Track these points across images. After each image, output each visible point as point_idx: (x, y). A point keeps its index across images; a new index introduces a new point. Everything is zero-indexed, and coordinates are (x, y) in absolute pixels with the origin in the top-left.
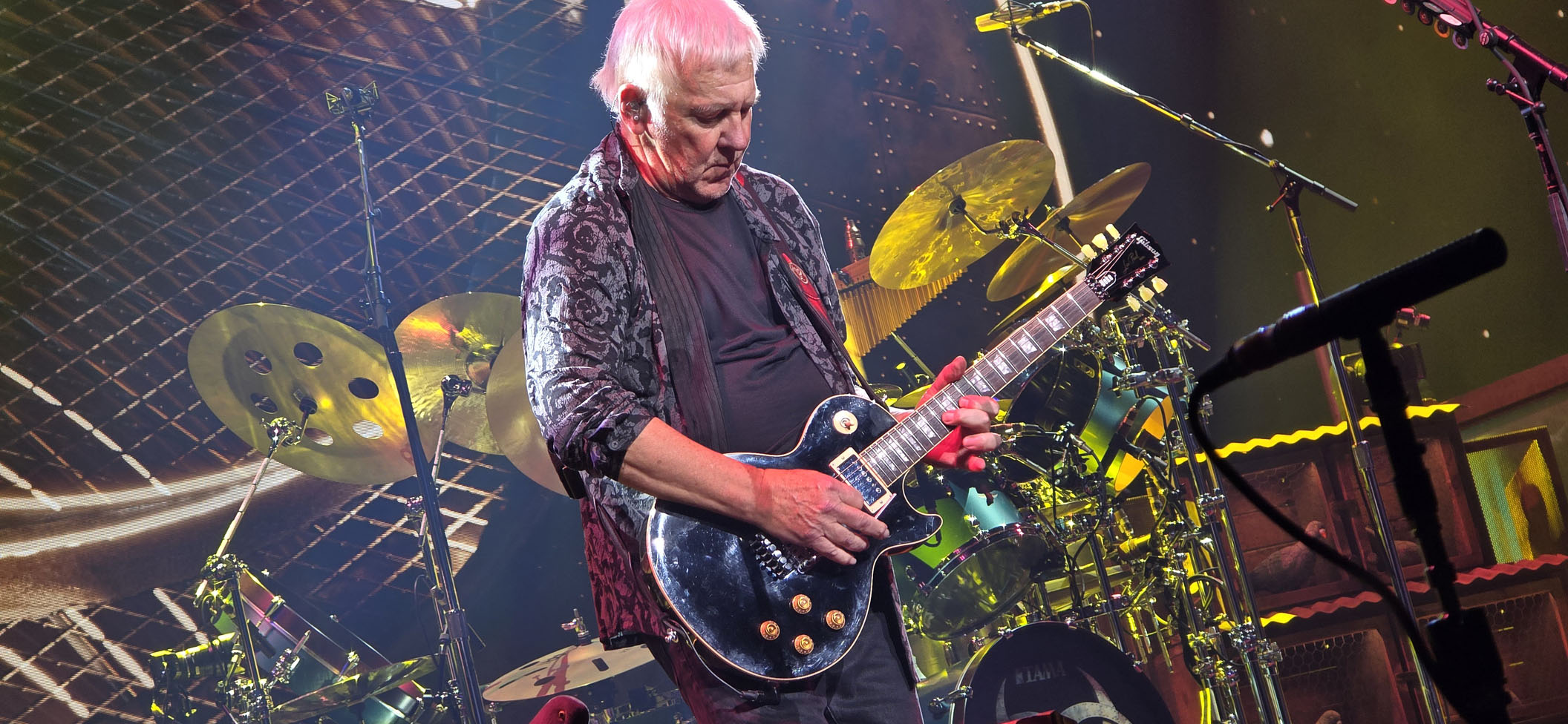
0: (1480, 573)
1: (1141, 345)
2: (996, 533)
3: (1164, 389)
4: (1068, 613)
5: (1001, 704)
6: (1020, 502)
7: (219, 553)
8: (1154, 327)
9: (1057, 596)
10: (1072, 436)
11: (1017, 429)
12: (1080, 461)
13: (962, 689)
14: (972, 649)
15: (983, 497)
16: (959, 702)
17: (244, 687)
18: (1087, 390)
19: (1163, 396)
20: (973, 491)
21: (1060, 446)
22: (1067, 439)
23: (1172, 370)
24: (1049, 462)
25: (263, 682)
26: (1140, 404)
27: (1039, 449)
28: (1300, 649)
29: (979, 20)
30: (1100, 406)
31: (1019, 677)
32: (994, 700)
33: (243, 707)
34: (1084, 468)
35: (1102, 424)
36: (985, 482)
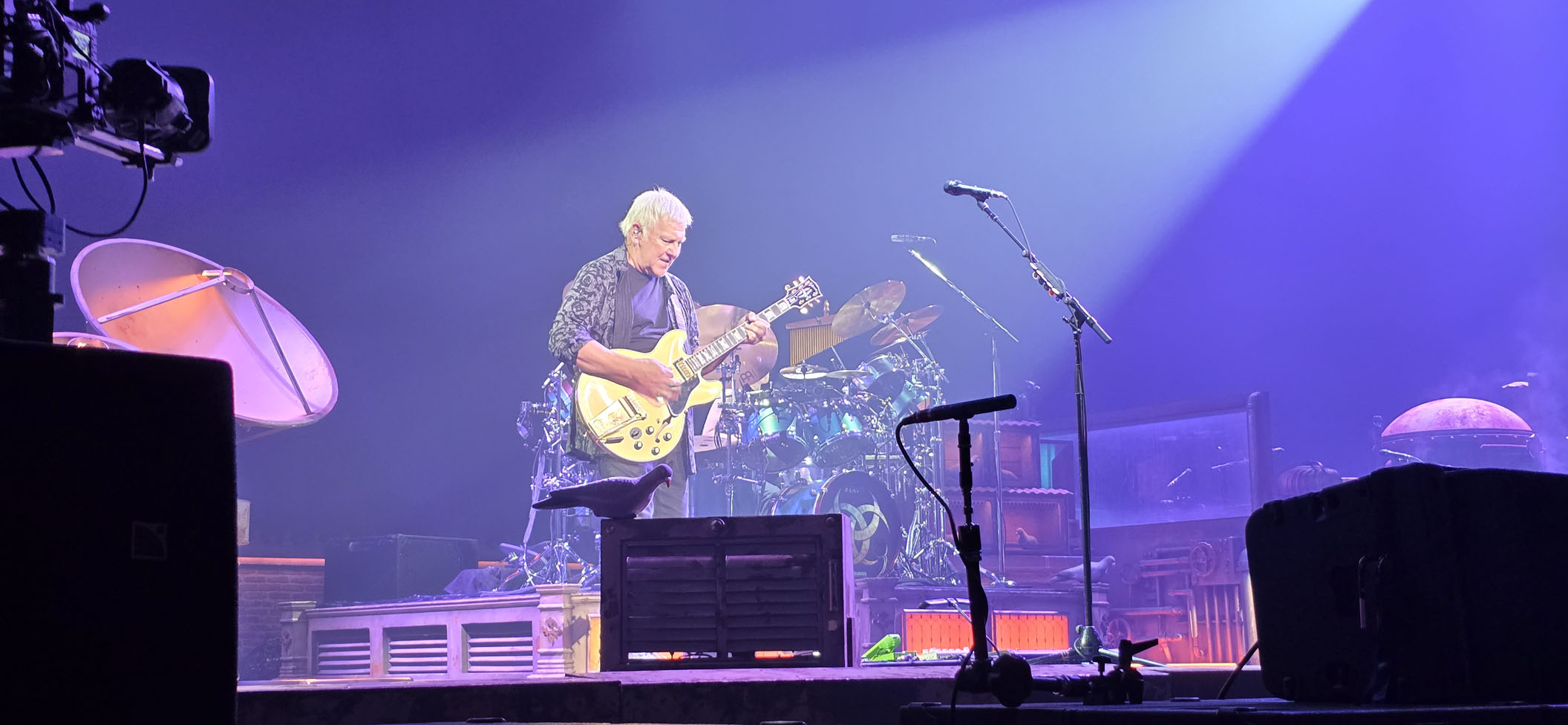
0: (1034, 490)
1: (923, 375)
2: (852, 432)
3: (928, 394)
4: (871, 470)
5: (837, 498)
6: (862, 422)
7: (556, 370)
8: (931, 369)
9: (869, 462)
10: (889, 404)
11: (869, 395)
12: (890, 413)
13: (825, 490)
14: (832, 475)
15: (850, 418)
16: (822, 493)
17: (554, 422)
18: (900, 387)
19: (927, 396)
20: (847, 414)
21: (884, 406)
22: (887, 403)
23: (933, 387)
24: (879, 411)
25: (561, 422)
26: (917, 397)
27: (875, 404)
28: (955, 502)
29: (893, 237)
30: (903, 394)
31: (847, 489)
32: (835, 496)
33: (552, 430)
34: (891, 417)
35: (901, 401)
36: (852, 411)
